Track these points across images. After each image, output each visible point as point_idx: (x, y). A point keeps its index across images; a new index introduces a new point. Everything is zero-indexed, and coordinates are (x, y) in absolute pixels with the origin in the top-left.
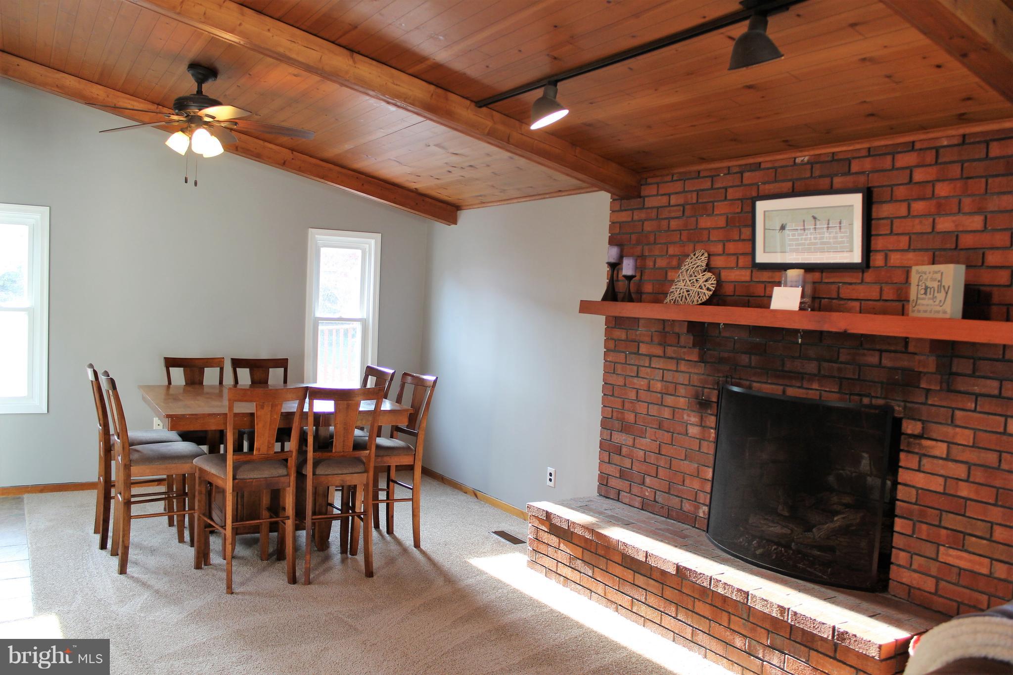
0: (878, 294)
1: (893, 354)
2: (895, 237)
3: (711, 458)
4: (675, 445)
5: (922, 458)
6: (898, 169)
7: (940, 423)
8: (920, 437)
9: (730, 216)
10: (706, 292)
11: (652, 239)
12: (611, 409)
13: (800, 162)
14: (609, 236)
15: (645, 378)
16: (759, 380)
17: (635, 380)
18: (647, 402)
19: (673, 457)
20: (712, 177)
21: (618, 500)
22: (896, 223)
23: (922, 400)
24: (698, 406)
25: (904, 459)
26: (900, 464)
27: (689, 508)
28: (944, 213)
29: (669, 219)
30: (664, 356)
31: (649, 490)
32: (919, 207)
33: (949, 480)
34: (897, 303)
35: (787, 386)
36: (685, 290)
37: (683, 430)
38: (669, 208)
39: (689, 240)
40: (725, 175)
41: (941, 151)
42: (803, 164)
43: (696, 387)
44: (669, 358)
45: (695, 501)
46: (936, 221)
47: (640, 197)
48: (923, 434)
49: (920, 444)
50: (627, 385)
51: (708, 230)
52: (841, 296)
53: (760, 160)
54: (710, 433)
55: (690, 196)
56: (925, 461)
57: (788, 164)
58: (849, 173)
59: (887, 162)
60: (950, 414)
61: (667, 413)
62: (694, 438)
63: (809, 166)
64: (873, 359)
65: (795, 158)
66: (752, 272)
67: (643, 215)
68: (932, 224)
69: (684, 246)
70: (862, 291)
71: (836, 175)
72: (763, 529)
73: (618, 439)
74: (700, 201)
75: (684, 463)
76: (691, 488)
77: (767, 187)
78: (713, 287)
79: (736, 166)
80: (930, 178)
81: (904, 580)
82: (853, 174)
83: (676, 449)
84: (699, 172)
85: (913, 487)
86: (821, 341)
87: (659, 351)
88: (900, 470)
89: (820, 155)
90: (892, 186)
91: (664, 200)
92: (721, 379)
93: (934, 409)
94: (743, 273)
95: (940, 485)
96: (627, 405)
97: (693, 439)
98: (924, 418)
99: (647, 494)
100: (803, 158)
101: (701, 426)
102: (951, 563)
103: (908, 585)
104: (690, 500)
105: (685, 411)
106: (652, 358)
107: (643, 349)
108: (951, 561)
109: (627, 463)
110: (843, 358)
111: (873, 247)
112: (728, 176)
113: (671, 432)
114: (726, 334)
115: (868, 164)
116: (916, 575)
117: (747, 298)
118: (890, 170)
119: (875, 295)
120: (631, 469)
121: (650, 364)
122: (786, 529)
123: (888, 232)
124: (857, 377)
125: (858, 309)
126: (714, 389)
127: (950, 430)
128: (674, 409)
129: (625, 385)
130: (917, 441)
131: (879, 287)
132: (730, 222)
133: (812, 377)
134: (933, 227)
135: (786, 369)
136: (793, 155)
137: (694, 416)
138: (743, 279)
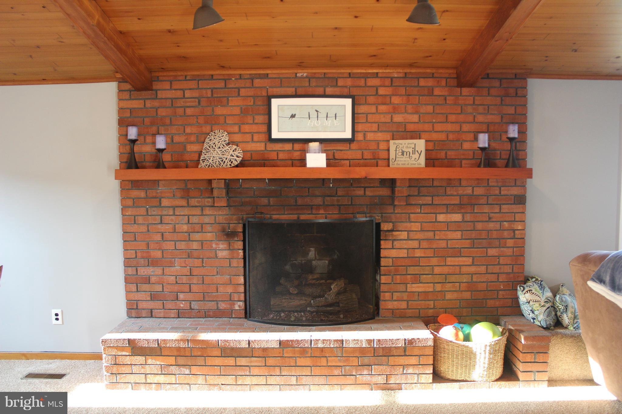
0: (361, 156)
1: (372, 189)
2: (370, 124)
3: (242, 270)
4: (205, 267)
5: (394, 242)
6: (368, 87)
7: (402, 222)
8: (392, 231)
9: (243, 108)
10: (237, 158)
11: (168, 121)
12: (135, 251)
13: (300, 76)
14: (118, 119)
15: (170, 224)
16: (278, 213)
17: (160, 226)
18: (174, 241)
19: (204, 275)
20: (225, 80)
21: (152, 317)
22: (370, 116)
23: (392, 211)
24: (225, 237)
25: (383, 244)
26: (381, 247)
27: (225, 306)
28: (397, 112)
29: (185, 107)
30: (189, 206)
31: (183, 302)
32: (382, 108)
33: (409, 250)
34: (373, 161)
35: (300, 214)
36: (218, 158)
37: (212, 255)
38: (184, 100)
39: (206, 122)
40: (236, 79)
41: (394, 79)
42: (302, 77)
43: (221, 224)
44: (193, 207)
45: (231, 300)
46: (393, 116)
47: (152, 90)
48: (393, 229)
49: (392, 235)
50: (150, 231)
51: (225, 116)
52: (336, 157)
53: (269, 72)
54: (238, 254)
55: (205, 92)
56: (395, 243)
57: (290, 76)
58: (336, 86)
59: (362, 82)
60: (408, 217)
61: (195, 245)
62: (224, 258)
63: (307, 80)
64: (360, 192)
65: (296, 74)
66: (266, 144)
67: (156, 103)
68: (390, 118)
69: (201, 127)
70: (350, 154)
71: (327, 86)
72: (284, 305)
73: (145, 272)
74: (215, 95)
75: (216, 277)
76: (225, 292)
77: (275, 90)
78: (242, 155)
79: (247, 74)
80: (387, 93)
81: (389, 307)
82: (340, 87)
83: (207, 269)
84: (212, 75)
85: (390, 258)
86: (323, 184)
87: (184, 203)
88: (382, 250)
89: (315, 73)
90: (366, 96)
91: (179, 94)
92: (244, 216)
93: (398, 215)
94: (258, 145)
95: (405, 253)
96: (152, 246)
97: (223, 260)
98: (393, 221)
99: (182, 306)
100: (302, 74)
101: (229, 249)
102: (414, 291)
103: (391, 309)
104: (225, 301)
105: (213, 242)
106: (176, 209)
107: (165, 202)
108: (414, 290)
109: (159, 288)
110: (339, 193)
111: (356, 129)
112: (240, 81)
113: (201, 258)
114: (247, 186)
115: (349, 82)
116: (396, 303)
117: (263, 161)
118: (363, 87)
119: (359, 156)
120: (163, 291)
121: (174, 213)
122: (302, 301)
123: (365, 121)
124: (350, 203)
125: (348, 164)
126: (240, 223)
127: (408, 225)
128: (202, 242)
129: (148, 231)
130: (391, 233)
131: (361, 152)
132: (245, 111)
133: (318, 207)
134: (392, 120)
135: (298, 204)
136: (296, 71)
137: (222, 244)
138: (259, 149)
